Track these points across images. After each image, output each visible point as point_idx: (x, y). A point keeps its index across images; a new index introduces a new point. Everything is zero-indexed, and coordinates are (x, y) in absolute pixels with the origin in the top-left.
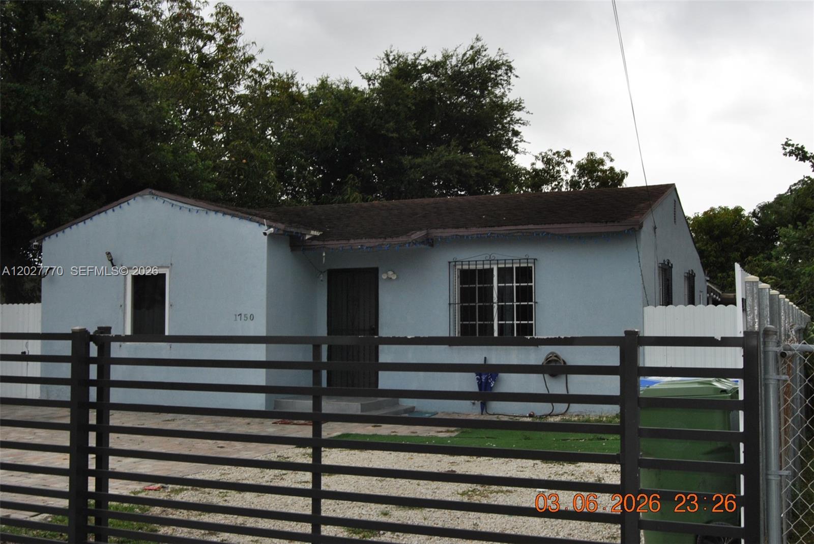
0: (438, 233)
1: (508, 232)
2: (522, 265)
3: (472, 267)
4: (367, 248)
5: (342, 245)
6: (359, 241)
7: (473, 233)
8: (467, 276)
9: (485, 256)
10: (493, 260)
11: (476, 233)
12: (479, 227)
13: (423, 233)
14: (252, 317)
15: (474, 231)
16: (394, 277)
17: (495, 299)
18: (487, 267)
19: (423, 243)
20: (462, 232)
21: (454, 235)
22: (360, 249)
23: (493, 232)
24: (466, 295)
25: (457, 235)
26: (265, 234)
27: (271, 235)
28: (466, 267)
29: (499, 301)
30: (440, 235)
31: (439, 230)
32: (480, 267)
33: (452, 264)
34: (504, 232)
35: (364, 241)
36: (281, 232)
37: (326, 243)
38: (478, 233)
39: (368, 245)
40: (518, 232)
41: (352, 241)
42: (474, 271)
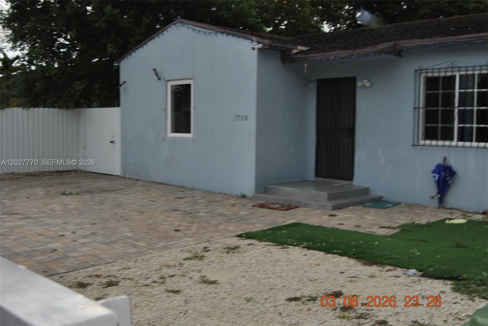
0: (405, 43)
1: (469, 40)
2: (483, 72)
3: (436, 75)
4: (340, 58)
5: (320, 57)
6: (333, 53)
7: (436, 42)
8: (431, 82)
9: (448, 64)
10: (455, 67)
11: (439, 42)
12: (442, 37)
13: (391, 44)
14: (246, 118)
15: (437, 40)
16: (368, 85)
17: (456, 104)
18: (449, 74)
19: (389, 53)
20: (426, 42)
21: (418, 45)
22: (333, 59)
23: (455, 40)
24: (430, 100)
25: (421, 45)
26: (253, 49)
27: (259, 49)
28: (430, 75)
29: (460, 105)
30: (406, 45)
31: (406, 41)
32: (443, 74)
33: (418, 72)
34: (465, 40)
35: (337, 52)
36: (267, 47)
37: (308, 56)
38: (441, 42)
39: (341, 56)
40: (479, 40)
41: (328, 53)
42: (437, 78)
